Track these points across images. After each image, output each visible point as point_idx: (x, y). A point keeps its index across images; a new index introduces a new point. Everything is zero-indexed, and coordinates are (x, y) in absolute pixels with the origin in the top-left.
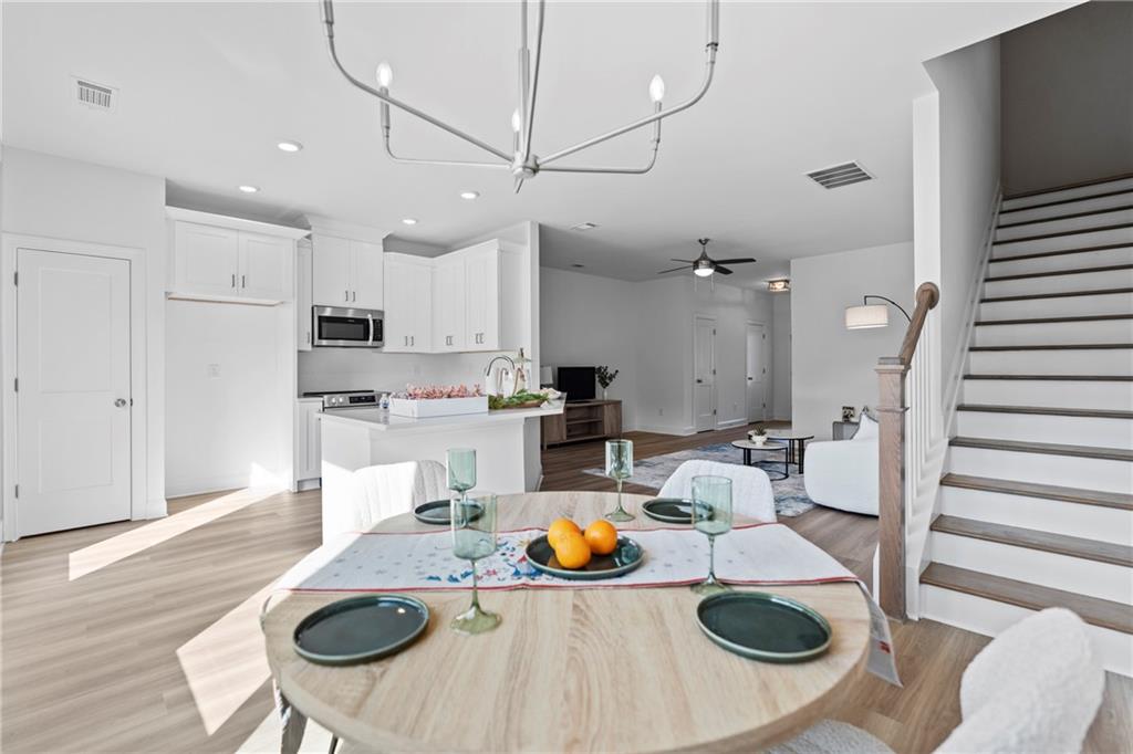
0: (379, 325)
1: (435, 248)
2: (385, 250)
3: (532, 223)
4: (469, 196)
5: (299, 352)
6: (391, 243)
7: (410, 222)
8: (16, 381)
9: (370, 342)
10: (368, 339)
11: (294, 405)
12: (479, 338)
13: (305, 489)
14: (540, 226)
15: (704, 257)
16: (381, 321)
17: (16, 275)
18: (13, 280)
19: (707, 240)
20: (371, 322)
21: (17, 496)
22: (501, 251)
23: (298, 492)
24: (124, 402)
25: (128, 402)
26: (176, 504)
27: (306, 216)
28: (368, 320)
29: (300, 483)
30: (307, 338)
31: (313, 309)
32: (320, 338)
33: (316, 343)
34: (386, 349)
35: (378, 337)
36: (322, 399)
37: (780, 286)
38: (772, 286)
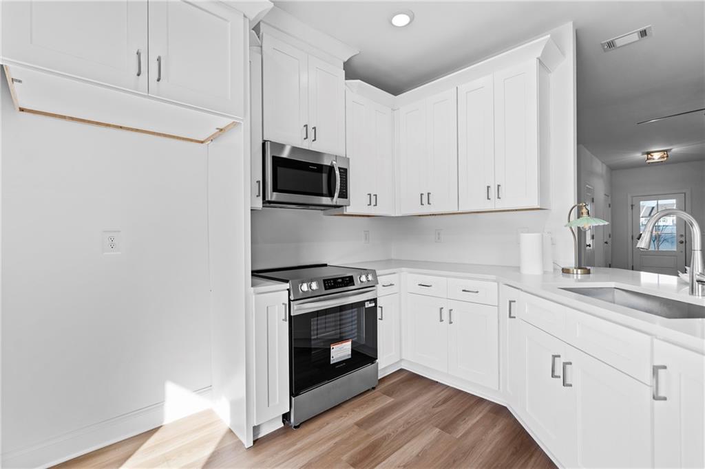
2: (346, 78)
5: (251, 211)
9: (335, 200)
10: (334, 196)
11: (247, 295)
12: (493, 191)
13: (261, 436)
16: (346, 170)
20: (337, 172)
23: (255, 441)
28: (334, 168)
29: (256, 429)
30: (257, 189)
31: (264, 145)
32: (275, 189)
33: (269, 198)
34: (349, 210)
35: (344, 194)
36: (287, 286)
37: (656, 157)
38: (649, 156)
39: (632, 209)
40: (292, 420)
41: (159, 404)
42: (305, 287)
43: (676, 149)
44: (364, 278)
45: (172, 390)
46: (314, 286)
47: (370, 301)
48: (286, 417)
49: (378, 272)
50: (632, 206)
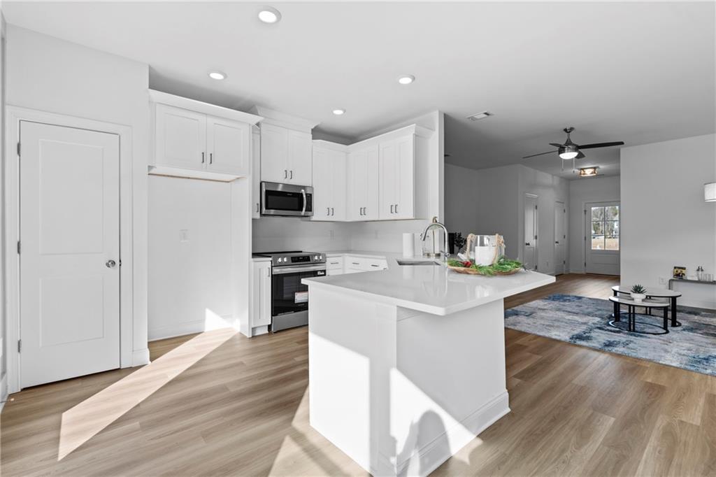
0: (310, 197)
1: (347, 138)
2: (313, 139)
3: (440, 112)
4: (406, 81)
5: (253, 219)
6: (318, 133)
7: (338, 112)
8: (19, 244)
9: (303, 213)
10: (302, 210)
11: (249, 263)
12: (394, 209)
13: (257, 334)
14: (445, 115)
15: (569, 143)
16: (311, 195)
17: (19, 145)
18: (16, 152)
19: (572, 129)
20: (304, 196)
21: (19, 351)
22: (416, 136)
23: (253, 337)
24: (114, 263)
25: (118, 263)
26: (158, 347)
27: (257, 107)
28: (302, 194)
29: (254, 329)
30: (257, 208)
31: (261, 184)
32: (267, 208)
33: (263, 213)
34: (314, 218)
35: (309, 209)
36: (271, 259)
37: (588, 172)
38: (582, 172)
39: (585, 213)
40: (272, 330)
41: (202, 320)
42: (280, 260)
43: (602, 167)
44: (316, 258)
45: (209, 314)
46: (285, 260)
47: (321, 271)
48: (270, 327)
49: (327, 255)
50: (585, 211)
